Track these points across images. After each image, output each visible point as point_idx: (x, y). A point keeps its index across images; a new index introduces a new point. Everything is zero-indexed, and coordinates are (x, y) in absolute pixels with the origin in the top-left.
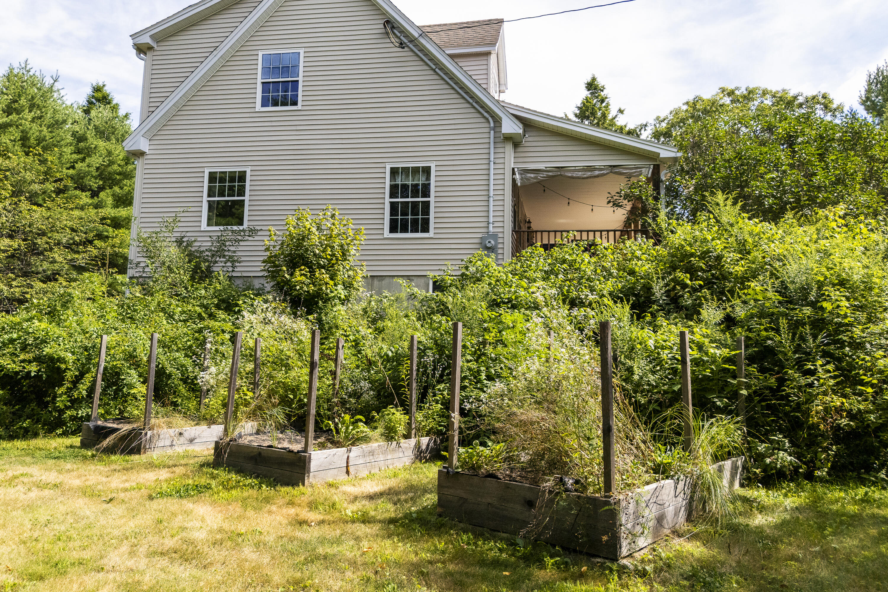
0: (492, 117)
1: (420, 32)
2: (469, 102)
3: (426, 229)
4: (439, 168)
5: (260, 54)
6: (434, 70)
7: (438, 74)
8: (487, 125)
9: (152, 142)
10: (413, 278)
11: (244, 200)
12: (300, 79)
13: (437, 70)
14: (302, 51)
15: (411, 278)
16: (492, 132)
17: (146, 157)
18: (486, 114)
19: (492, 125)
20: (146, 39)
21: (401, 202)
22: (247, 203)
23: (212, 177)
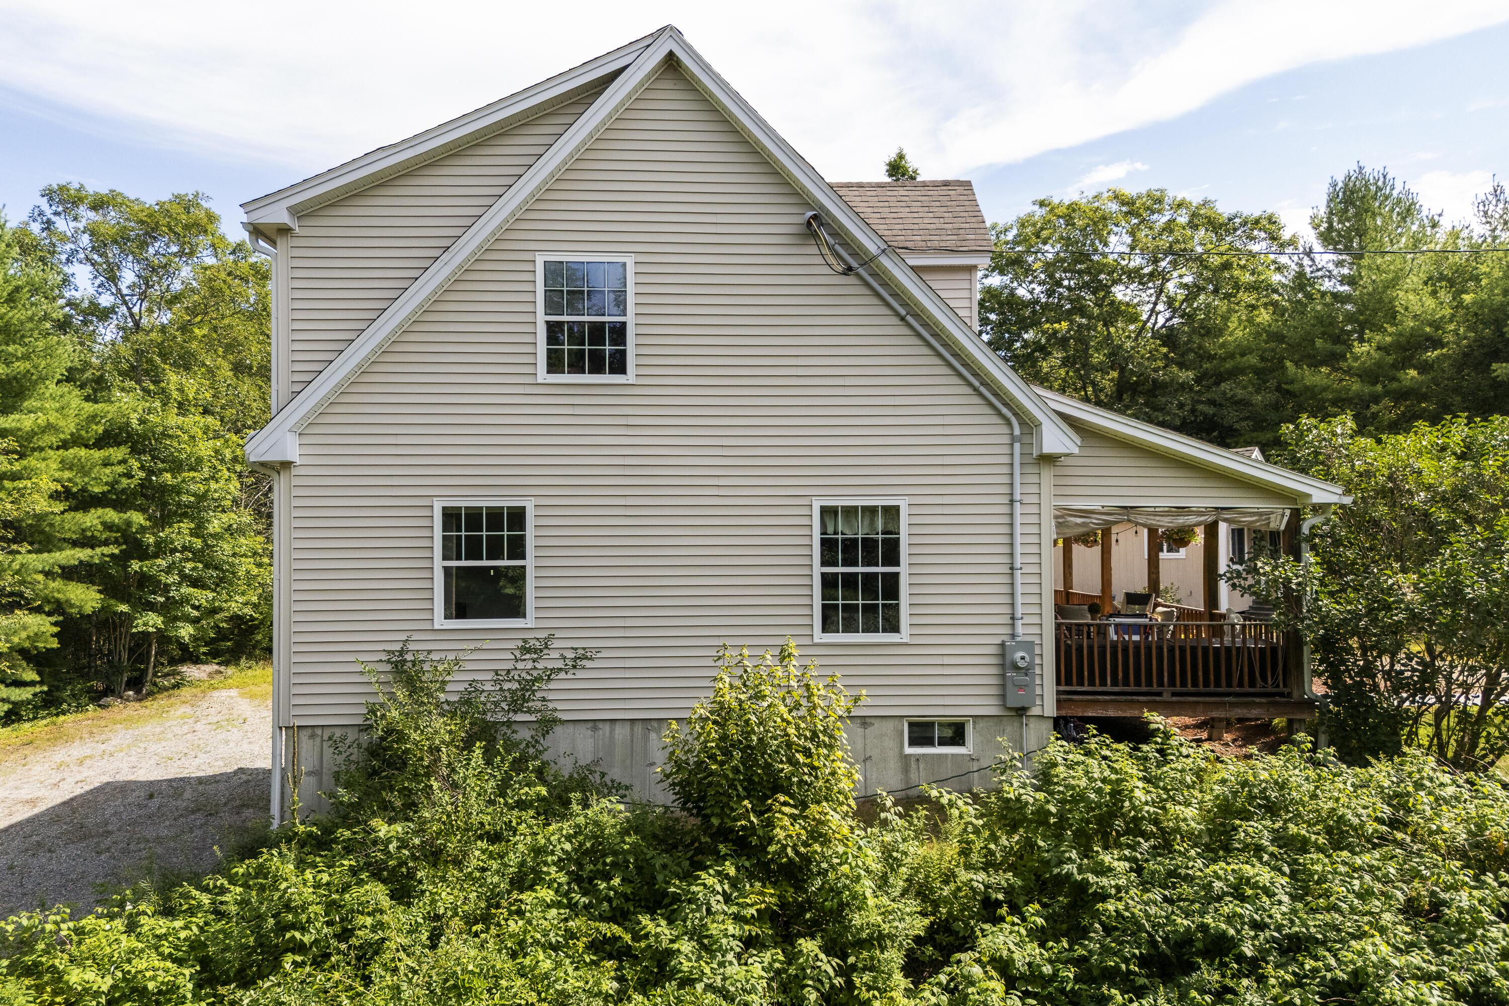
0: (1016, 414)
1: (885, 246)
2: (970, 384)
3: (893, 626)
4: (915, 510)
5: (540, 260)
6: (903, 319)
7: (909, 325)
8: (1005, 430)
9: (306, 440)
10: (873, 721)
11: (524, 567)
12: (630, 319)
13: (909, 318)
14: (630, 261)
15: (868, 720)
16: (1017, 446)
17: (294, 472)
18: (1005, 411)
19: (1017, 432)
20: (279, 215)
21: (842, 574)
22: (530, 574)
23: (451, 517)
